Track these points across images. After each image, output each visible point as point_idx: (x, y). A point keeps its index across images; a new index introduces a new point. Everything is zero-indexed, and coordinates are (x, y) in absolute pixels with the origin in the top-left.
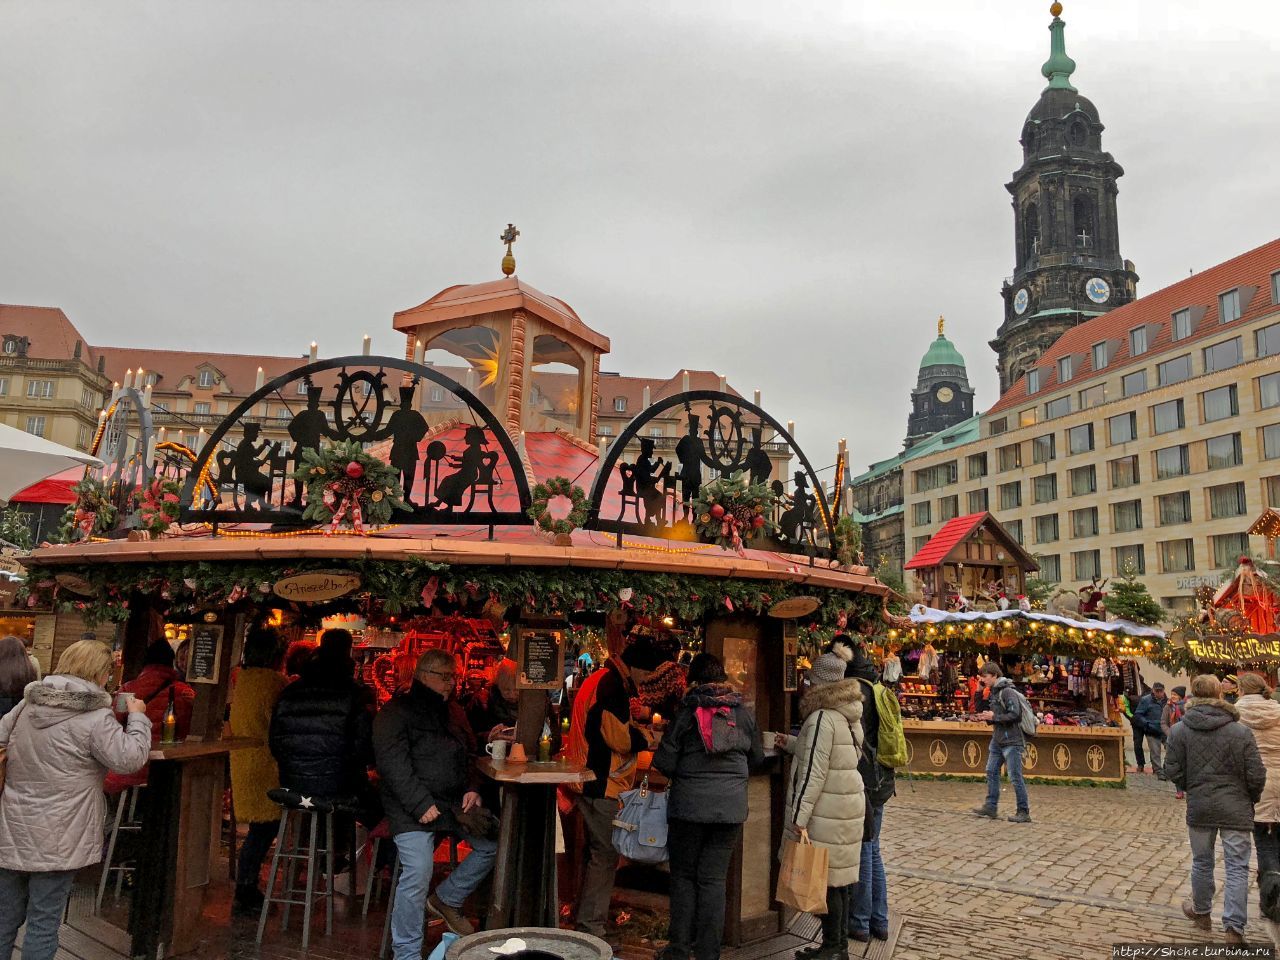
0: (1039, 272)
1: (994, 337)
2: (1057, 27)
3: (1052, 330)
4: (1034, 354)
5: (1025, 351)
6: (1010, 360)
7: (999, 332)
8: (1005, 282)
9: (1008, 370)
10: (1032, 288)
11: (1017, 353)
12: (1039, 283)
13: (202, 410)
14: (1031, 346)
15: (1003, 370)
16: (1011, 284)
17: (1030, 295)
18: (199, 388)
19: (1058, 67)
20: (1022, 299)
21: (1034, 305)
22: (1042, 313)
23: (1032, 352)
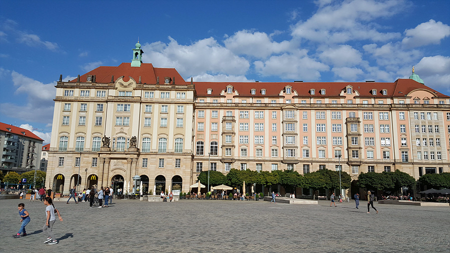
13: (229, 101)
18: (228, 94)
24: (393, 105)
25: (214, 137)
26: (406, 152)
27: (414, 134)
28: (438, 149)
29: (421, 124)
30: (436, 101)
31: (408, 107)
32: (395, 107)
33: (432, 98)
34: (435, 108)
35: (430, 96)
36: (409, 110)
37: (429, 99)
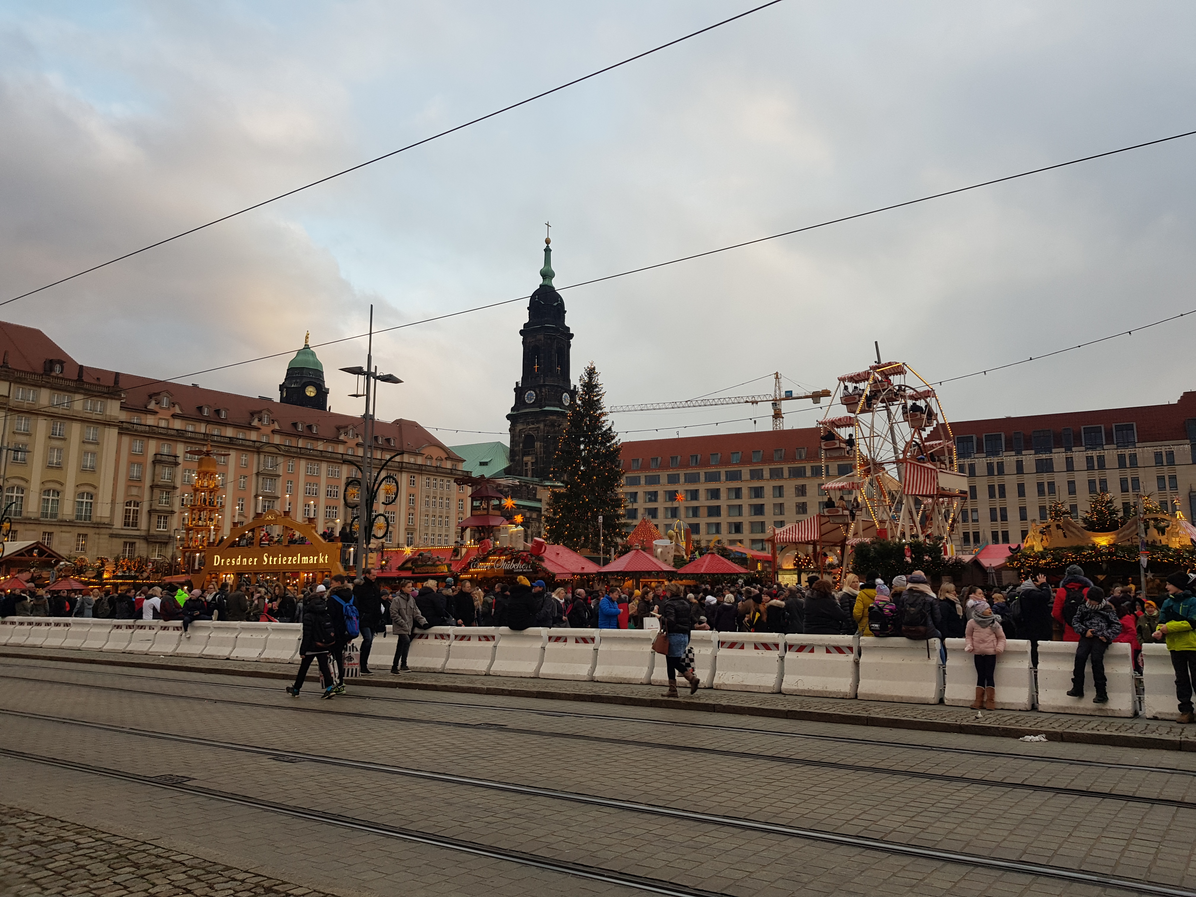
0: (544, 386)
1: (509, 412)
2: (548, 251)
3: (551, 417)
4: (539, 427)
5: (533, 424)
6: (519, 427)
7: (512, 409)
8: (517, 383)
9: (518, 430)
10: (538, 392)
11: (528, 424)
12: (544, 390)
14: (538, 422)
15: (514, 430)
16: (520, 385)
17: (537, 396)
18: (161, 407)
19: (547, 274)
20: (530, 397)
21: (538, 402)
22: (547, 408)
23: (537, 426)
24: (404, 465)
25: (134, 491)
26: (412, 534)
27: (424, 508)
28: (446, 531)
29: (432, 495)
30: (448, 465)
31: (420, 470)
32: (406, 468)
33: (446, 458)
34: (448, 474)
35: (444, 456)
36: (421, 474)
37: (442, 460)
